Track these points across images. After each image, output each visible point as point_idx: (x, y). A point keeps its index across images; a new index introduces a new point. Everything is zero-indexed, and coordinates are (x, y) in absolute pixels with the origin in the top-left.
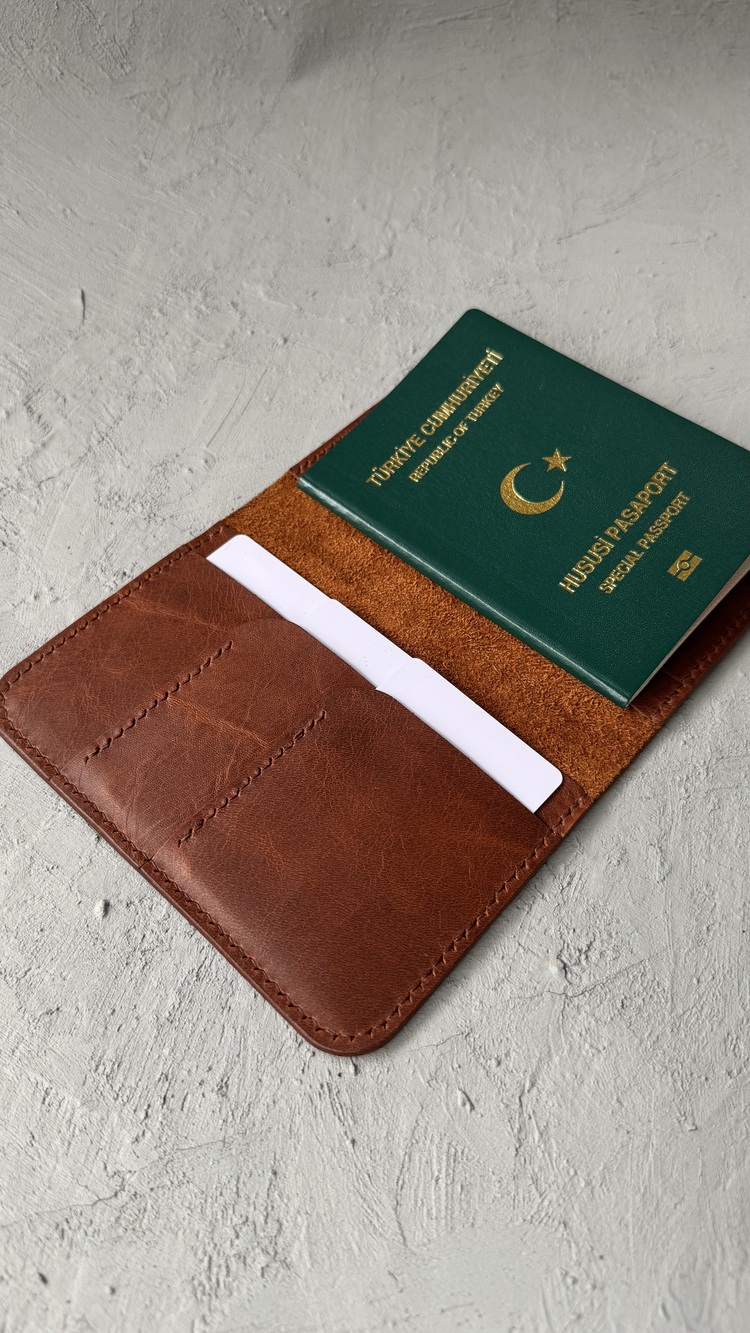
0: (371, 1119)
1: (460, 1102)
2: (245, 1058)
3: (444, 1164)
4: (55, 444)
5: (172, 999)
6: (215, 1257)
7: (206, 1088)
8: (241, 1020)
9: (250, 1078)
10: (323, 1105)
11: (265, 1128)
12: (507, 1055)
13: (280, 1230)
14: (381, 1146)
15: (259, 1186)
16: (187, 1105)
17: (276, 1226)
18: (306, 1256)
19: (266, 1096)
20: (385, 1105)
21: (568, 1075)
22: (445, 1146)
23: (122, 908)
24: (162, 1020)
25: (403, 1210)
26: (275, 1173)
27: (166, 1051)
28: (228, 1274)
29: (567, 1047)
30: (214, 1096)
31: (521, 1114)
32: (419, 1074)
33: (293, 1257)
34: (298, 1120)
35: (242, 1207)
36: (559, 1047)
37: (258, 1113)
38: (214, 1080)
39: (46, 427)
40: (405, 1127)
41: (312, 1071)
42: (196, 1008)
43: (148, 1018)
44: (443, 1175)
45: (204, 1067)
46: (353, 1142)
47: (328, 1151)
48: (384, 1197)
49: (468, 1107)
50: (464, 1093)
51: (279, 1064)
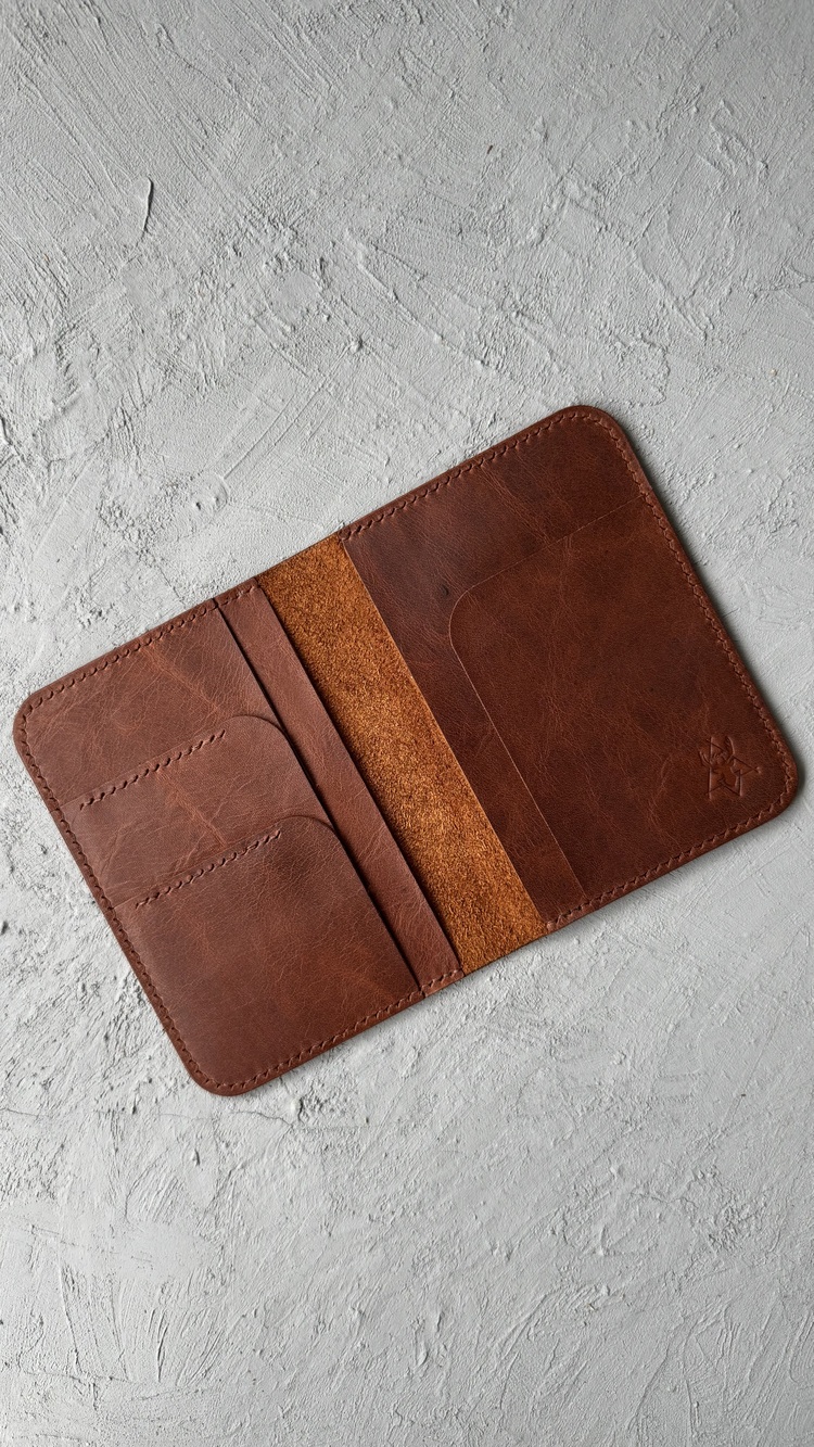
0: (132, 1142)
1: (192, 1158)
2: (68, 1071)
3: (167, 1186)
4: (75, 414)
5: (32, 1012)
6: (13, 1174)
7: (37, 1080)
8: (73, 1047)
9: (66, 1086)
10: (107, 1122)
11: (65, 1119)
12: (236, 1144)
13: (55, 1177)
14: (133, 1159)
15: (51, 1149)
16: (22, 1084)
17: (54, 1174)
18: (66, 1197)
19: (72, 1101)
20: (145, 1138)
21: (267, 1172)
22: (172, 1177)
23: (16, 932)
24: (21, 1023)
25: (132, 1200)
26: (62, 1146)
27: (18, 1045)
28: (18, 1186)
29: (276, 1156)
30: (40, 1087)
31: (227, 1180)
32: (173, 1131)
33: (58, 1195)
34: (86, 1123)
35: (37, 1156)
36: (270, 1153)
37: (64, 1109)
38: (44, 1077)
39: (72, 384)
40: (152, 1156)
41: (107, 1097)
42: (47, 1024)
43: (12, 1017)
44: (163, 1192)
45: (40, 1064)
46: (117, 1150)
47: (99, 1149)
48: (123, 1188)
49: (195, 1162)
50: (197, 1153)
51: (88, 1085)
